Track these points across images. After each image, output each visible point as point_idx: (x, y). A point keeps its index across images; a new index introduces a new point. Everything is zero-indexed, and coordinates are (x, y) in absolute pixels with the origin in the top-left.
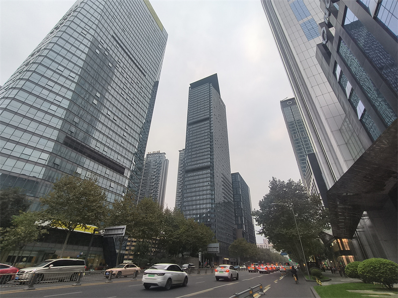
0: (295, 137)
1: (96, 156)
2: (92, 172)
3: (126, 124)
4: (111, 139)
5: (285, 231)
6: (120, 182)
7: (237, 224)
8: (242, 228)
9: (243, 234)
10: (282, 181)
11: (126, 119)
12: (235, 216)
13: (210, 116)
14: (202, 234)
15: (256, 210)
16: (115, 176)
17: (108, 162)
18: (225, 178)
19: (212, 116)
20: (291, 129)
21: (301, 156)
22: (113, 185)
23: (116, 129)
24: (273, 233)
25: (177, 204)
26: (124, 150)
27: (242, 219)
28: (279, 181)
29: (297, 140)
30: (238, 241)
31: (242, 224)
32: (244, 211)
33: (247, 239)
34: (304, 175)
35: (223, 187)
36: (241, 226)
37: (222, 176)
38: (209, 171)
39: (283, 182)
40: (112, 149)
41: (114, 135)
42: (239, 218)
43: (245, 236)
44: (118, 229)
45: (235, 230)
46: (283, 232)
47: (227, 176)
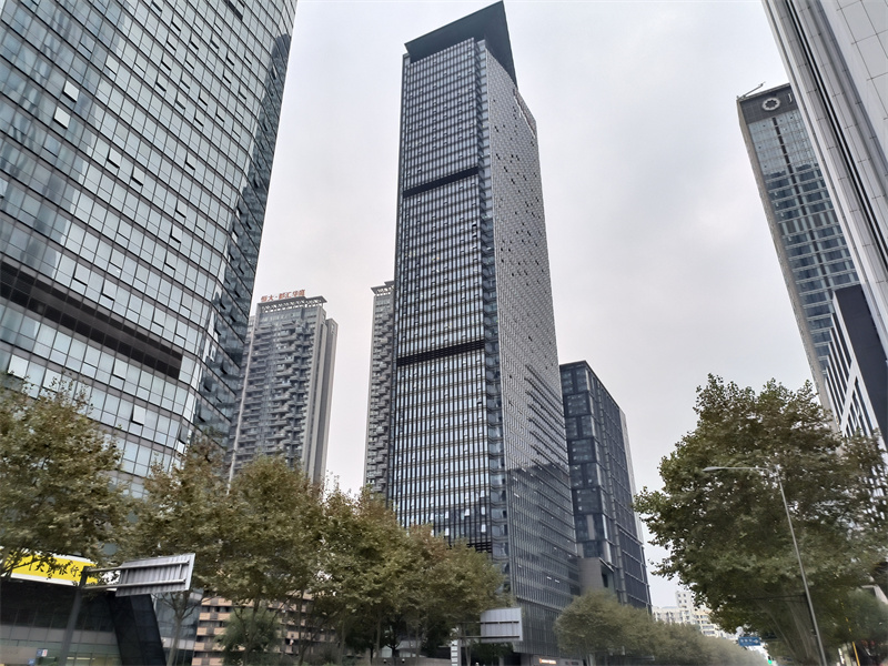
0: (791, 228)
1: (76, 314)
2: (64, 370)
3: (178, 195)
4: (126, 252)
5: (751, 562)
6: (167, 405)
7: (582, 540)
8: (600, 552)
9: (606, 574)
10: (742, 387)
11: (176, 179)
12: (577, 514)
13: (481, 159)
14: (460, 577)
15: (651, 490)
16: (150, 383)
17: (121, 335)
18: (536, 383)
19: (487, 162)
20: (776, 202)
21: (811, 299)
22: (140, 414)
23: (142, 214)
24: (712, 569)
25: (371, 475)
26: (177, 292)
27: (598, 522)
28: (733, 387)
29: (798, 239)
30: (588, 601)
31: (599, 542)
32: (608, 495)
33: (619, 593)
34: (824, 365)
35: (532, 414)
36: (595, 548)
37: (529, 375)
38: (478, 358)
39: (748, 390)
40: (131, 289)
41: (137, 236)
42: (590, 520)
43: (610, 582)
44: (166, 567)
45: (575, 560)
46: (745, 565)
47: (545, 375)
